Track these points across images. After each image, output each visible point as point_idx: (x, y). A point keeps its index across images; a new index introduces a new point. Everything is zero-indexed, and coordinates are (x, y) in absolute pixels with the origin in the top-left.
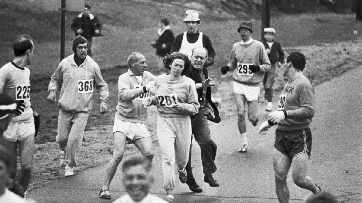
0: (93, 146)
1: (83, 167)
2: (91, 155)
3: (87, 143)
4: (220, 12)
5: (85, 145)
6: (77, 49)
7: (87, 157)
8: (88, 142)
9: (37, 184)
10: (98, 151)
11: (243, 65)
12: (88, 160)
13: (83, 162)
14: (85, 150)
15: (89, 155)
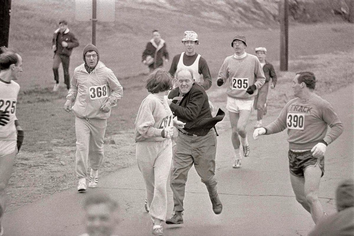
0: (123, 148)
1: (115, 168)
2: (122, 157)
3: (118, 146)
4: (238, 22)
5: (115, 148)
6: (86, 58)
7: (118, 159)
8: (118, 144)
9: (72, 184)
10: (129, 153)
11: (237, 79)
12: (119, 161)
13: (114, 164)
14: (116, 152)
15: (119, 157)
